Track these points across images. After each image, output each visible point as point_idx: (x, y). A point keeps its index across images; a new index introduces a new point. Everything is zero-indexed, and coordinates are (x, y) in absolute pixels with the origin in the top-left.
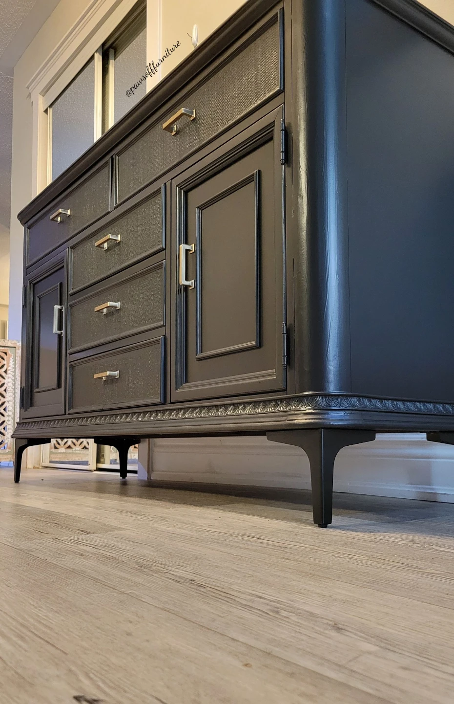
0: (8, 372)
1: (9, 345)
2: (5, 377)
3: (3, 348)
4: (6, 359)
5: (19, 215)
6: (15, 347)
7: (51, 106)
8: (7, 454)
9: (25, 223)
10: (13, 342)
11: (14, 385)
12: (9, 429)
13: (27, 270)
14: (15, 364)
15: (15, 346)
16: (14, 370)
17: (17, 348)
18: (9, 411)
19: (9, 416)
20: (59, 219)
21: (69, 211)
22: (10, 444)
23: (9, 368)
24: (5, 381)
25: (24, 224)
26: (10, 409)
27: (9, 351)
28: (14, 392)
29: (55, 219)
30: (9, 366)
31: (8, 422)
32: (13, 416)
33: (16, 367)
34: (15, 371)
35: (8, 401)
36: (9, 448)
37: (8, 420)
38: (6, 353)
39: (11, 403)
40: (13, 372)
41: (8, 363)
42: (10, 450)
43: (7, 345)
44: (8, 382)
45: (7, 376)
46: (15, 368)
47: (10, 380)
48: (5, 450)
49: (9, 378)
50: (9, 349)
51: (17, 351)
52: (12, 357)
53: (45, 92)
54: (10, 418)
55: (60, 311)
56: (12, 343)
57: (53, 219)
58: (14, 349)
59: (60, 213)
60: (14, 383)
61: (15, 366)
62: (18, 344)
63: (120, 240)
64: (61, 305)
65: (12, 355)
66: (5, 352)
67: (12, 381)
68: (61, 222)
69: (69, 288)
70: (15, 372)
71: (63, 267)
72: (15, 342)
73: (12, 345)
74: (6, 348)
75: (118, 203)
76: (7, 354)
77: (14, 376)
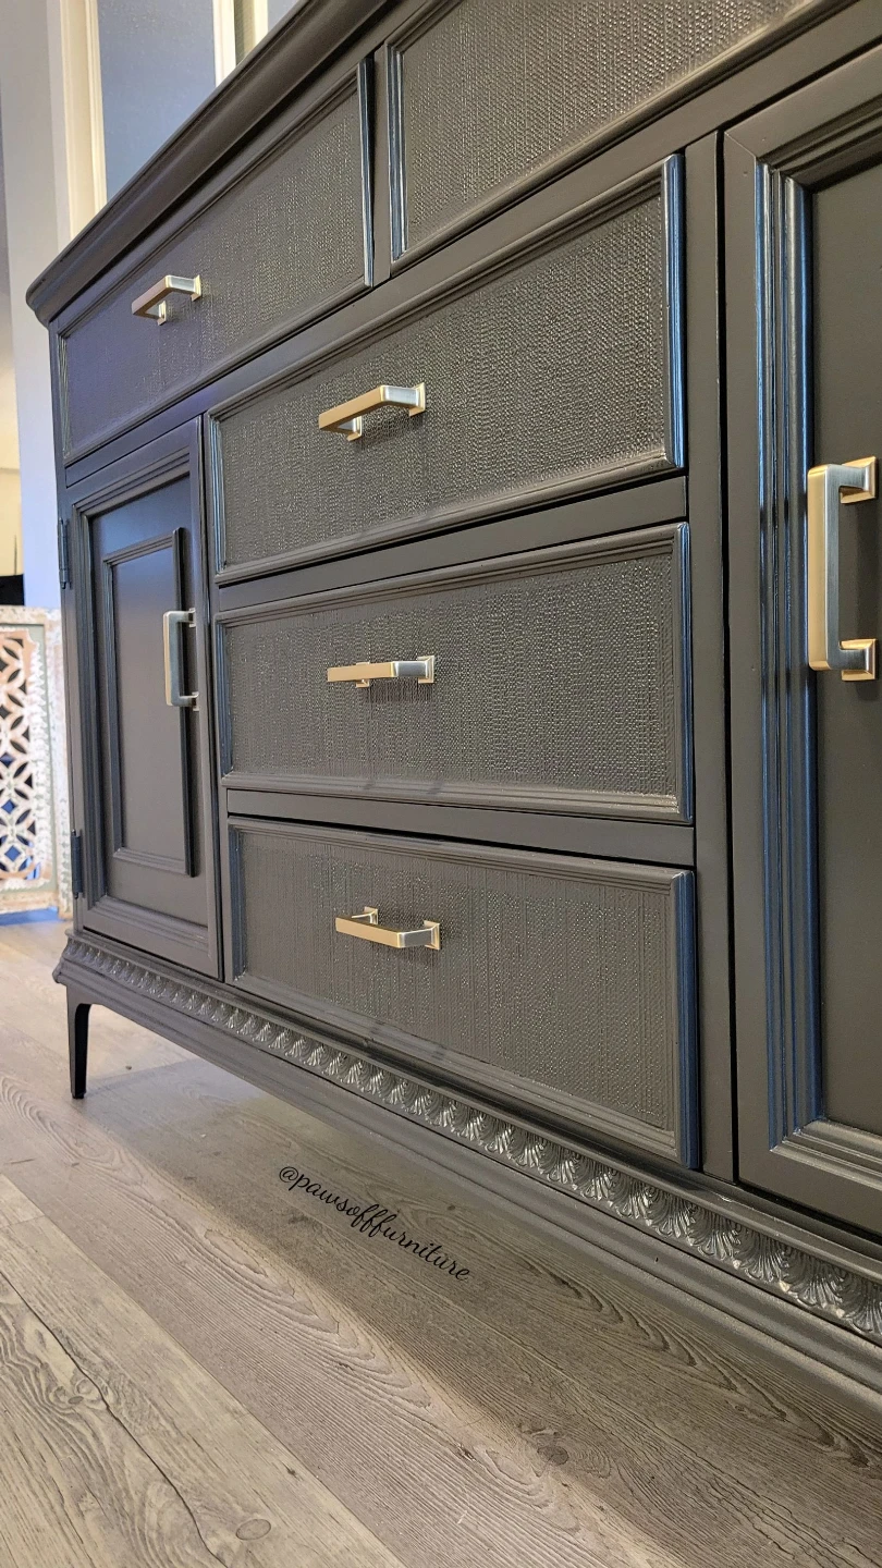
0: (30, 688)
1: (27, 622)
2: (23, 702)
3: (13, 629)
4: (21, 656)
5: (31, 293)
6: (42, 625)
8: (42, 889)
9: (51, 320)
10: (35, 613)
11: (47, 719)
12: (41, 829)
13: (66, 468)
14: (45, 668)
15: (41, 622)
16: (43, 682)
17: (47, 627)
18: (37, 784)
19: (38, 797)
20: (162, 309)
21: (197, 279)
22: (48, 865)
23: (31, 679)
24: (24, 712)
25: (49, 320)
26: (40, 781)
27: (28, 636)
28: (46, 737)
29: (150, 311)
30: (29, 673)
31: (37, 812)
32: (48, 796)
33: (49, 673)
34: (46, 683)
35: (35, 762)
36: (46, 876)
37: (39, 809)
38: (20, 642)
39: (42, 766)
40: (41, 687)
41: (28, 665)
42: (48, 881)
43: (21, 622)
44: (32, 714)
45: (28, 697)
46: (45, 677)
47: (36, 708)
48: (35, 881)
49: (32, 703)
50: (27, 629)
51: (48, 634)
52: (37, 650)
54: (43, 803)
55: (184, 630)
56: (33, 616)
57: (142, 312)
58: (41, 628)
59: (167, 291)
60: (45, 714)
61: (46, 671)
62: (49, 616)
63: (423, 405)
64: (184, 608)
65: (35, 646)
66: (18, 637)
67: (40, 710)
68: (172, 320)
69: (216, 559)
70: (45, 687)
71: (187, 475)
72: (42, 611)
73: (34, 621)
74: (19, 629)
75: (407, 253)
76: (24, 643)
77: (46, 697)
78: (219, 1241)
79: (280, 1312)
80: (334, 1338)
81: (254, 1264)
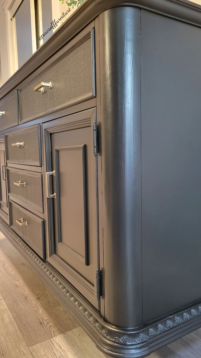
7: (13, 17)
21: (4, 112)
53: (10, 8)
63: (23, 145)
78: (8, 267)
79: (12, 278)
80: (17, 282)
81: (12, 271)
